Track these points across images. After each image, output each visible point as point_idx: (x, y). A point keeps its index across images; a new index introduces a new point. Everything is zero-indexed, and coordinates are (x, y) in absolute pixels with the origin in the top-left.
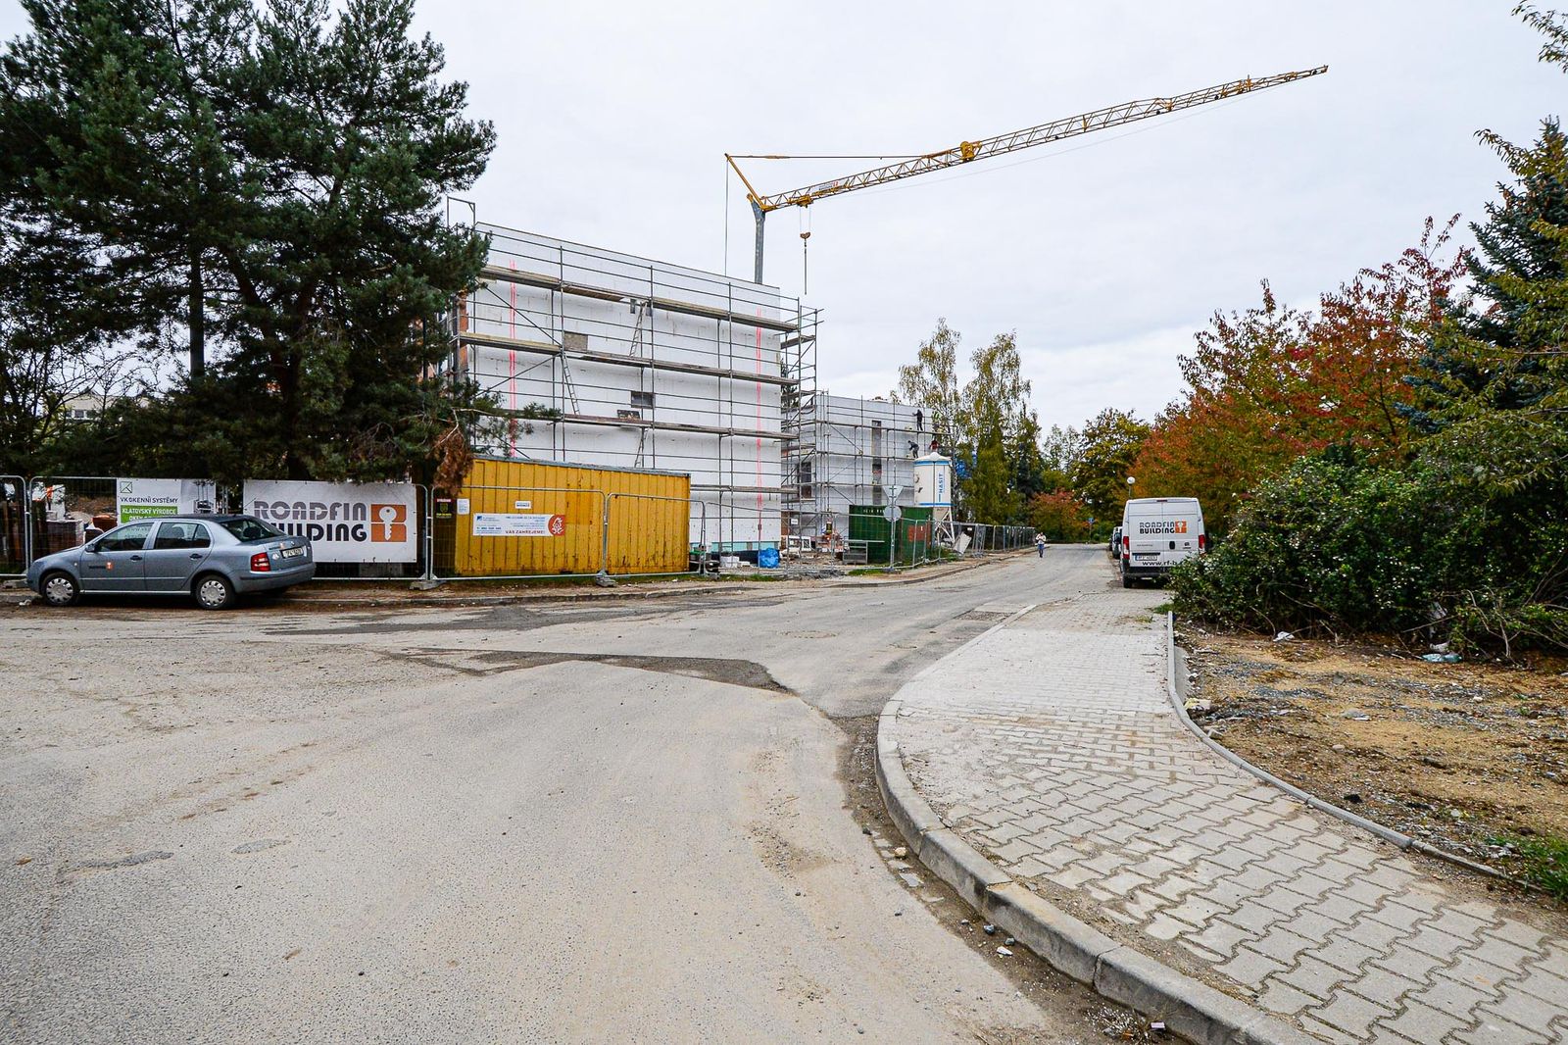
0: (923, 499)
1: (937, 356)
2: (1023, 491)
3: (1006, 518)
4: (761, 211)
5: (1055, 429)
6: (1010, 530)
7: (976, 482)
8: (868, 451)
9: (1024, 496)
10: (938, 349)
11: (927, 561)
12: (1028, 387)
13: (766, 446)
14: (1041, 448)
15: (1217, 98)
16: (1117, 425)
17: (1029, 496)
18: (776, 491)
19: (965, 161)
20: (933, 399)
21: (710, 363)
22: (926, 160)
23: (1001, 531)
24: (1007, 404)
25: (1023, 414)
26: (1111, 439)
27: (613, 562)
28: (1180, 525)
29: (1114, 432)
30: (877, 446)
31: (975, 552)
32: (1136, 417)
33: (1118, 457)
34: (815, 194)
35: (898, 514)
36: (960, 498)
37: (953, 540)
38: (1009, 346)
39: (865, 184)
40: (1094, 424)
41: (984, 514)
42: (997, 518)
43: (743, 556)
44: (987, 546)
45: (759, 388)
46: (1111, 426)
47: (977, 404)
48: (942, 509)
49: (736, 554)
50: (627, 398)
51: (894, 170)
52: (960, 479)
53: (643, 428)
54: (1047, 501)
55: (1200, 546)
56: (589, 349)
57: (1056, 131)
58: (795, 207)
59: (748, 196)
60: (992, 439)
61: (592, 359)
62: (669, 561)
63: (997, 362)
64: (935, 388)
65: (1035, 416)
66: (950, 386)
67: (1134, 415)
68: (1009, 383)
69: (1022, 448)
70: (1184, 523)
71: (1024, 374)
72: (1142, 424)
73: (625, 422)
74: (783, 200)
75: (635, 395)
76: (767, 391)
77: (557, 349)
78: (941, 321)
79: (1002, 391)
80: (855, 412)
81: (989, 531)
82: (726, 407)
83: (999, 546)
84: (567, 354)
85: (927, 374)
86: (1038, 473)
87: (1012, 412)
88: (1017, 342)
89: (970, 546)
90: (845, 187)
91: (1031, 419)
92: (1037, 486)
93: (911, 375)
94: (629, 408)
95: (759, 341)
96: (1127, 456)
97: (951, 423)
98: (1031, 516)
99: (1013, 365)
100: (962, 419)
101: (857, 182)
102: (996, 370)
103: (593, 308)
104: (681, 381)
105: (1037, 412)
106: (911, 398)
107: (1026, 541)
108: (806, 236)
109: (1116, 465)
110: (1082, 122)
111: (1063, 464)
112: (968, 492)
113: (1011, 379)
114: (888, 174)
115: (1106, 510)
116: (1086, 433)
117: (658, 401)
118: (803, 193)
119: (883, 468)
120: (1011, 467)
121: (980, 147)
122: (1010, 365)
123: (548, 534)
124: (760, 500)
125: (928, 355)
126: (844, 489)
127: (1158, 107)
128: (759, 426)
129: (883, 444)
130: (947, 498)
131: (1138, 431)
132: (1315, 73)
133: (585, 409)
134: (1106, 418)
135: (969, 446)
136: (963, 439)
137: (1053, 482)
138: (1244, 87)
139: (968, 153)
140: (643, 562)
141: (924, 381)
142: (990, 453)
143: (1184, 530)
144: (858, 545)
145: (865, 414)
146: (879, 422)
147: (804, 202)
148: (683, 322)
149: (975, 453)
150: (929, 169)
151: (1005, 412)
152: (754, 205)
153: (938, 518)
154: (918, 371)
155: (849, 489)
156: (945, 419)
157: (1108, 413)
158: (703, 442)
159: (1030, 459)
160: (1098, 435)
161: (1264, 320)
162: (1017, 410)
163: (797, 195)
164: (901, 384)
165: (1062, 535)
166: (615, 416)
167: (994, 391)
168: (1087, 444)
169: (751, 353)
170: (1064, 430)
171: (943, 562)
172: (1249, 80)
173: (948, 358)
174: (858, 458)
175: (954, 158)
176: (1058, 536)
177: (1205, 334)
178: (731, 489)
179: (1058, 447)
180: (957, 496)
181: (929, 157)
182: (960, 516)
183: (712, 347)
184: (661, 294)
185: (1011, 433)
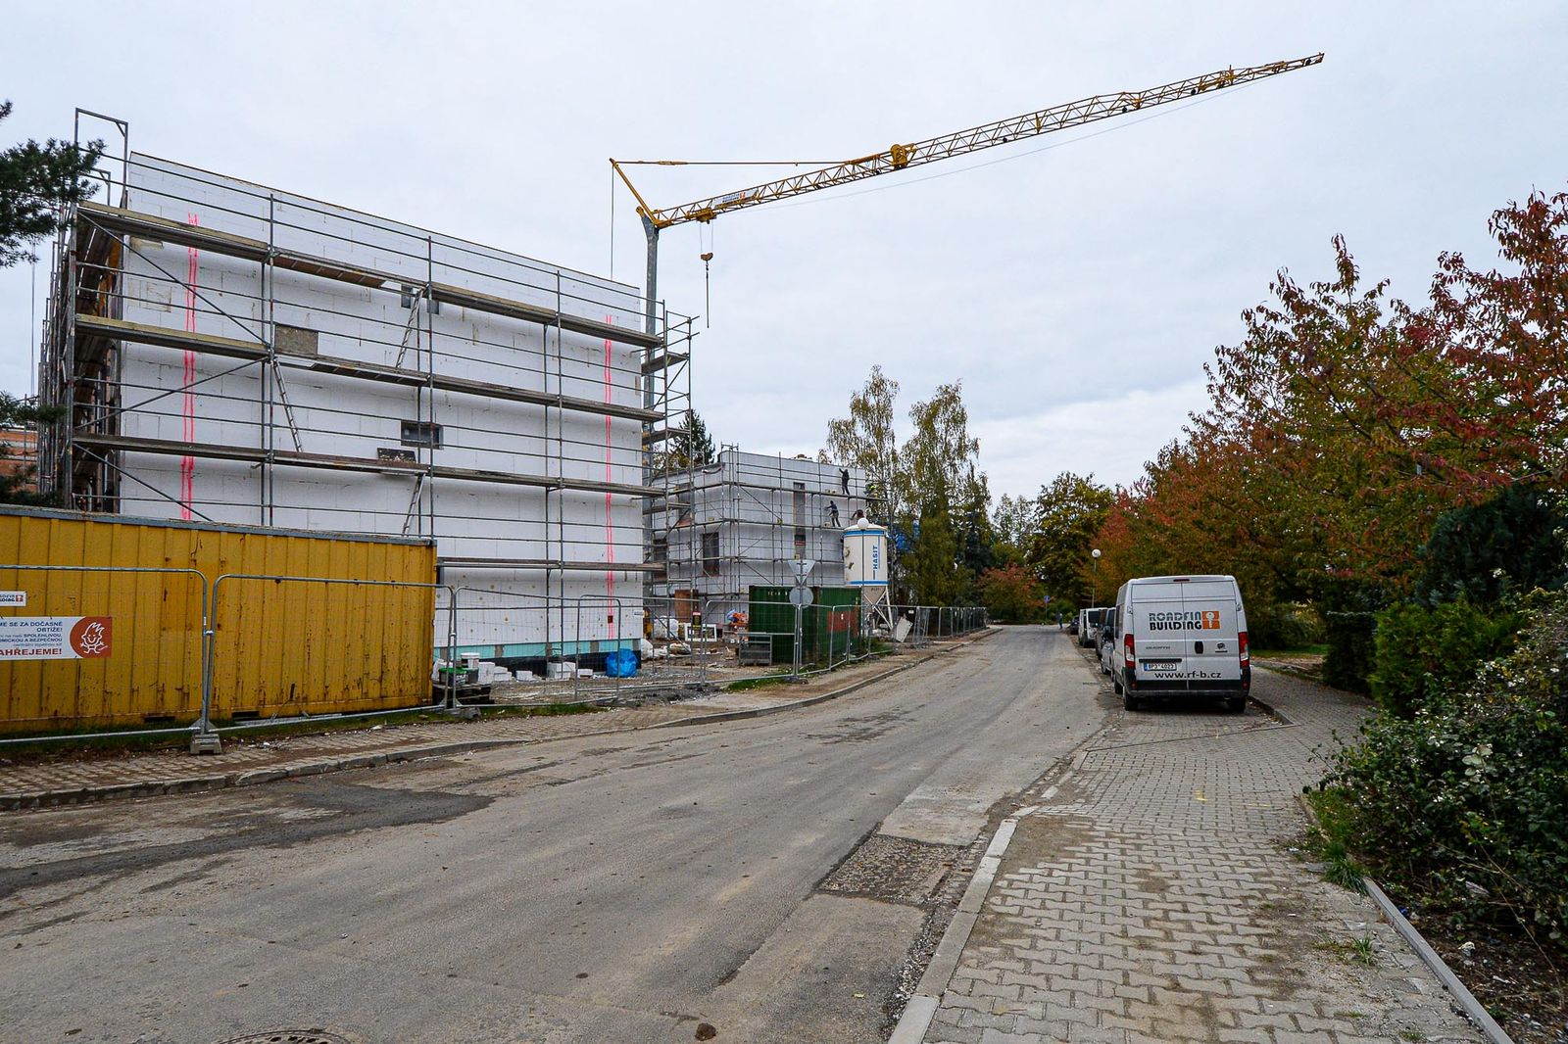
0: (853, 576)
1: (872, 409)
2: (972, 567)
3: (954, 597)
4: (654, 227)
5: (1005, 499)
6: (960, 612)
7: (918, 556)
8: (789, 519)
9: (973, 571)
10: (872, 401)
11: (853, 657)
12: (975, 446)
13: (619, 505)
14: (991, 520)
15: (1193, 93)
16: (1075, 491)
17: (979, 572)
18: (634, 567)
19: (897, 168)
20: (867, 459)
21: (531, 384)
22: (850, 167)
23: (947, 613)
24: (953, 465)
25: (970, 477)
26: (1069, 507)
27: (271, 695)
28: (1210, 617)
29: (1073, 499)
30: (799, 513)
31: (918, 640)
32: (1095, 482)
33: (1078, 528)
34: (717, 207)
35: (808, 599)
36: (900, 575)
37: (891, 626)
38: (953, 399)
39: (778, 195)
40: (1049, 490)
41: (928, 595)
42: (943, 598)
43: (584, 661)
44: (932, 631)
45: (608, 424)
46: (1070, 493)
47: (919, 465)
48: (877, 588)
49: (571, 659)
50: (395, 430)
51: (813, 178)
52: (901, 553)
53: (420, 475)
54: (999, 577)
55: (1241, 650)
56: (320, 352)
57: (1004, 133)
58: (694, 223)
59: (638, 209)
60: (936, 507)
61: (330, 370)
62: (391, 687)
63: (941, 417)
64: (869, 446)
65: (984, 479)
66: (888, 445)
67: (1093, 481)
68: (954, 442)
69: (970, 518)
70: (1216, 614)
71: (972, 431)
72: (1102, 490)
73: (390, 467)
74: (680, 214)
75: (407, 426)
76: (622, 429)
77: (262, 350)
78: (876, 369)
79: (946, 451)
80: (771, 472)
81: (934, 613)
82: (554, 448)
83: (945, 632)
84: (281, 358)
85: (860, 431)
86: (988, 547)
87: (958, 476)
88: (962, 394)
89: (911, 631)
90: (753, 198)
91: (980, 483)
92: (988, 562)
93: (841, 432)
94: (397, 446)
95: (608, 357)
96: (1088, 526)
97: (888, 487)
98: (982, 594)
99: (959, 420)
100: (901, 482)
101: (768, 192)
102: (939, 426)
103: (335, 294)
104: (487, 410)
105: (987, 475)
106: (843, 458)
107: (976, 623)
108: (707, 257)
109: (1075, 536)
110: (1034, 122)
111: (1014, 537)
112: (909, 567)
113: (956, 436)
114: (805, 183)
115: (1065, 588)
116: (1041, 500)
117: (448, 436)
118: (704, 205)
119: (808, 539)
120: (959, 539)
121: (914, 152)
122: (955, 421)
123: (69, 653)
124: (610, 581)
125: (860, 407)
126: (759, 565)
127: (1124, 103)
128: (608, 475)
129: (808, 511)
130: (882, 575)
131: (1099, 498)
132: (1308, 63)
133: (312, 445)
134: (1063, 483)
135: (911, 517)
136: (902, 506)
137: (1004, 556)
138: (1225, 80)
139: (900, 159)
140: (335, 692)
141: (856, 438)
142: (934, 522)
143: (1216, 625)
144: (759, 639)
145: (784, 474)
146: (803, 485)
147: (706, 216)
148: (488, 325)
149: (917, 522)
150: (854, 177)
151: (950, 475)
152: (646, 220)
153: (870, 601)
154: (849, 426)
155: (766, 565)
156: (882, 483)
157: (1065, 477)
158: (520, 498)
159: (979, 531)
160: (1055, 503)
161: (1340, 297)
162: (964, 472)
163: (697, 208)
164: (830, 441)
165: (1015, 614)
166: (373, 456)
167: (938, 451)
168: (1042, 512)
169: (598, 373)
170: (1014, 500)
171: (873, 659)
172: (1231, 71)
173: (884, 412)
174: (775, 528)
175: (882, 164)
176: (1012, 616)
177: (1260, 309)
178: (562, 565)
179: (1008, 518)
180: (896, 573)
181: (855, 163)
182: (899, 598)
183: (535, 362)
184: (444, 278)
185: (958, 501)
